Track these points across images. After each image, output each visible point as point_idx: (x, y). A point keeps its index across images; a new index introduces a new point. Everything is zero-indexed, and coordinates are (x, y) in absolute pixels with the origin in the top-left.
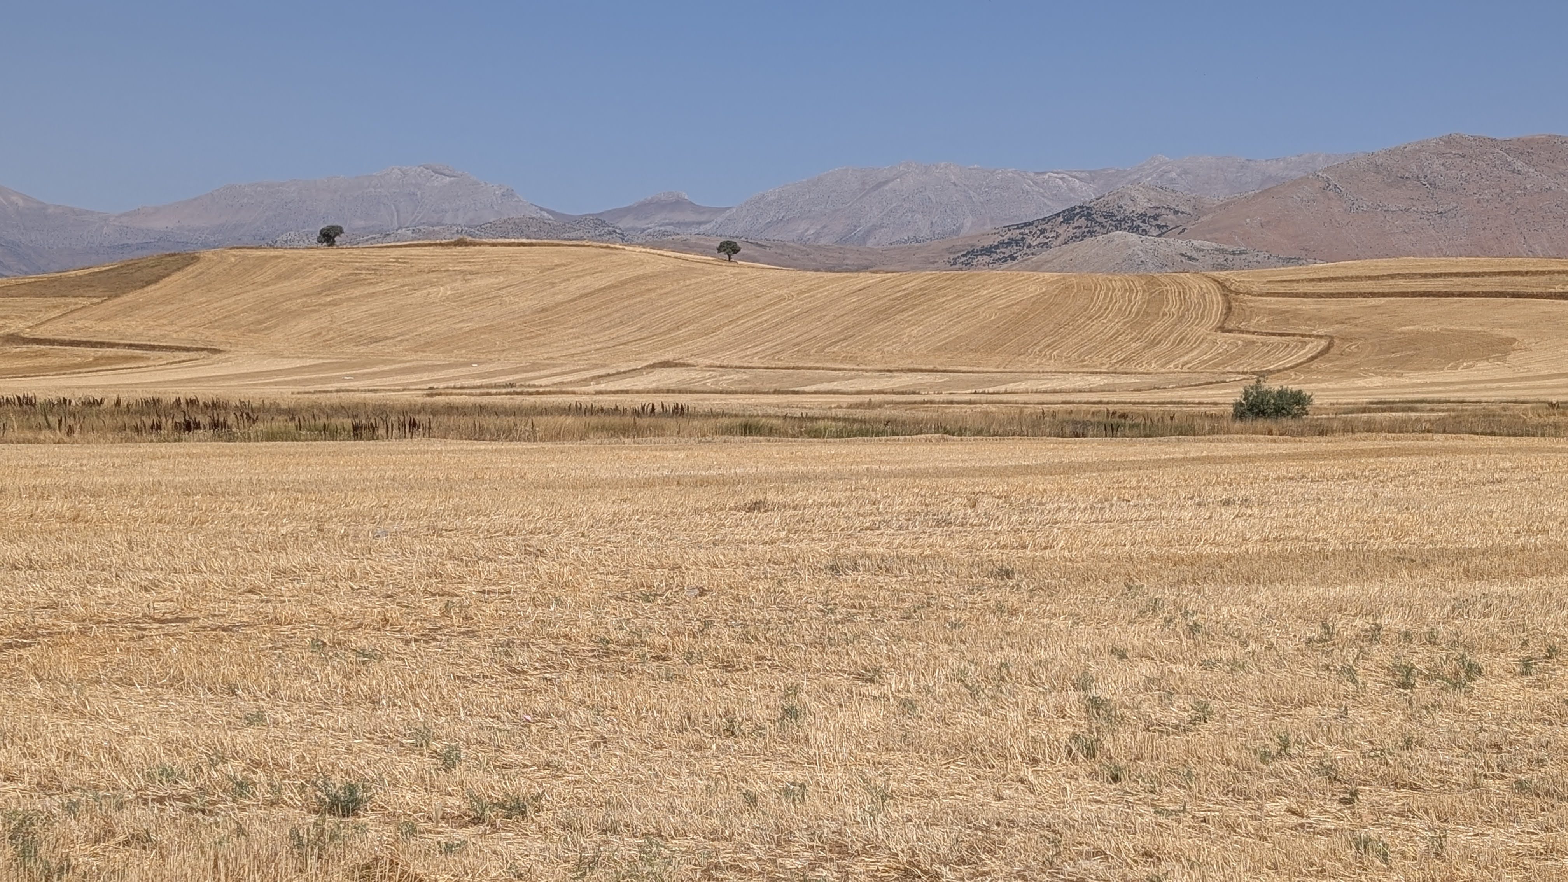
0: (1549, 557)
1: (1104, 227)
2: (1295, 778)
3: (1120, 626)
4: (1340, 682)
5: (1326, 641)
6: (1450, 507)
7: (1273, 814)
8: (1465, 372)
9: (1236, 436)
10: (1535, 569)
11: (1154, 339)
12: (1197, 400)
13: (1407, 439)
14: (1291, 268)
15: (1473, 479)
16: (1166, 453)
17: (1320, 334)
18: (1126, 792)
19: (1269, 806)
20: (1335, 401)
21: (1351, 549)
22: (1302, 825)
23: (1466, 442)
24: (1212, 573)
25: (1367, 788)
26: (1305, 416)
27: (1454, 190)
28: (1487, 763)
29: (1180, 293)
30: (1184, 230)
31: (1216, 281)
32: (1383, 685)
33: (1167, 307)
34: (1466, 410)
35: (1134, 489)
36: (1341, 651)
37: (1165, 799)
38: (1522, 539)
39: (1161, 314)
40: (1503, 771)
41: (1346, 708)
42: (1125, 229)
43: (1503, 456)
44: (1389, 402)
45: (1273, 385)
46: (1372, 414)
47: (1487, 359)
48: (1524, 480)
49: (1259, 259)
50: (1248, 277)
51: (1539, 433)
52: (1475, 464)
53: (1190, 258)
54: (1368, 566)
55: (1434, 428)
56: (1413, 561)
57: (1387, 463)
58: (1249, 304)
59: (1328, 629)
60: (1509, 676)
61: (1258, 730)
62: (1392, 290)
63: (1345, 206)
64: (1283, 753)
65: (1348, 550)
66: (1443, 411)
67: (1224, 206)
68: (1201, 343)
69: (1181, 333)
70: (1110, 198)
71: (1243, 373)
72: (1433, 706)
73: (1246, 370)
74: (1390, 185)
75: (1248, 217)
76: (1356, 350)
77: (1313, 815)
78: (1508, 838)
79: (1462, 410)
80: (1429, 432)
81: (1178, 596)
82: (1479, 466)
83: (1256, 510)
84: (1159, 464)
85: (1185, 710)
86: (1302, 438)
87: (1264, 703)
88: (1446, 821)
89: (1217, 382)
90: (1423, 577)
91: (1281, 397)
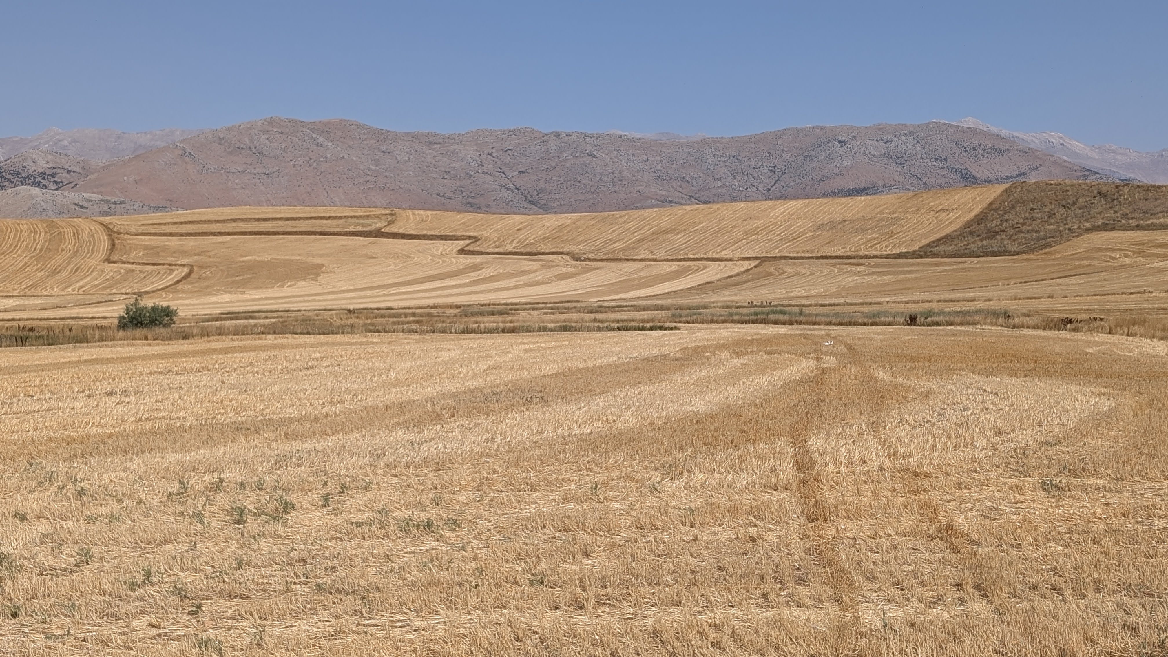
0: (344, 420)
1: (12, 182)
2: (155, 599)
3: (23, 495)
4: (191, 524)
5: (183, 493)
6: (276, 388)
7: (138, 629)
8: (289, 289)
9: (120, 342)
10: (334, 429)
11: (56, 269)
12: (90, 316)
13: (248, 339)
14: (159, 214)
15: (293, 366)
16: (64, 358)
17: (183, 263)
18: (23, 625)
19: (135, 623)
20: (196, 313)
21: (203, 423)
22: (159, 635)
23: (289, 340)
24: (97, 448)
25: (209, 601)
26: (173, 325)
27: (276, 157)
28: (295, 574)
29: (74, 234)
30: (76, 185)
31: (102, 224)
32: (224, 523)
33: (65, 244)
34: (291, 317)
35: (37, 386)
36: (194, 500)
37: (54, 627)
38: (326, 408)
39: (60, 250)
40: (307, 578)
41: (195, 544)
42: (29, 184)
43: (315, 349)
44: (236, 313)
45: (148, 303)
46: (223, 322)
47: (304, 280)
48: (329, 366)
49: (135, 207)
50: (127, 221)
51: (340, 331)
52: (295, 356)
53: (82, 207)
54: (216, 436)
55: (267, 330)
56: (248, 429)
57: (231, 358)
58: (129, 242)
59: (184, 485)
60: (314, 508)
61: (128, 566)
62: (235, 231)
63: (198, 168)
64: (147, 582)
65: (201, 424)
66: (274, 318)
67: (106, 167)
68: (92, 271)
69: (77, 264)
70: (16, 160)
71: (126, 294)
72: (259, 535)
73: (128, 291)
74: (230, 153)
75: (125, 176)
76: (210, 275)
77: (168, 627)
78: (309, 626)
79: (288, 317)
80: (263, 333)
81: (70, 468)
82: (298, 357)
83: (132, 398)
84: (59, 366)
85: (72, 556)
86: (170, 342)
87: (134, 545)
88: (265, 619)
89: (106, 301)
90: (257, 440)
91: (154, 312)
